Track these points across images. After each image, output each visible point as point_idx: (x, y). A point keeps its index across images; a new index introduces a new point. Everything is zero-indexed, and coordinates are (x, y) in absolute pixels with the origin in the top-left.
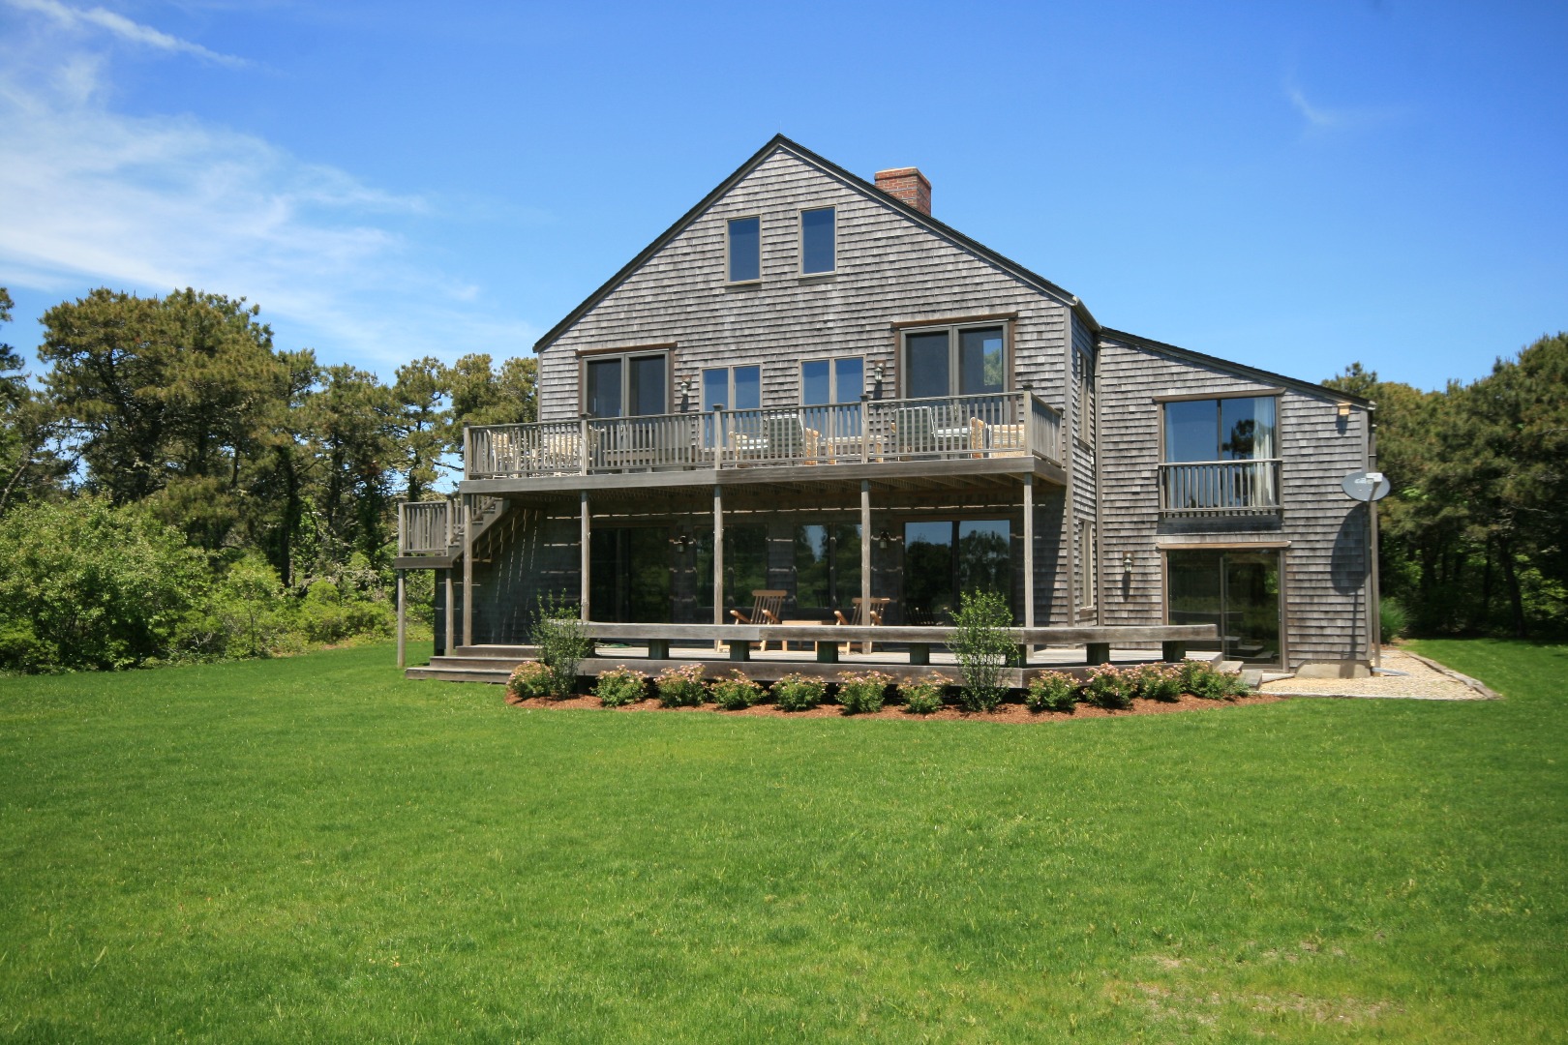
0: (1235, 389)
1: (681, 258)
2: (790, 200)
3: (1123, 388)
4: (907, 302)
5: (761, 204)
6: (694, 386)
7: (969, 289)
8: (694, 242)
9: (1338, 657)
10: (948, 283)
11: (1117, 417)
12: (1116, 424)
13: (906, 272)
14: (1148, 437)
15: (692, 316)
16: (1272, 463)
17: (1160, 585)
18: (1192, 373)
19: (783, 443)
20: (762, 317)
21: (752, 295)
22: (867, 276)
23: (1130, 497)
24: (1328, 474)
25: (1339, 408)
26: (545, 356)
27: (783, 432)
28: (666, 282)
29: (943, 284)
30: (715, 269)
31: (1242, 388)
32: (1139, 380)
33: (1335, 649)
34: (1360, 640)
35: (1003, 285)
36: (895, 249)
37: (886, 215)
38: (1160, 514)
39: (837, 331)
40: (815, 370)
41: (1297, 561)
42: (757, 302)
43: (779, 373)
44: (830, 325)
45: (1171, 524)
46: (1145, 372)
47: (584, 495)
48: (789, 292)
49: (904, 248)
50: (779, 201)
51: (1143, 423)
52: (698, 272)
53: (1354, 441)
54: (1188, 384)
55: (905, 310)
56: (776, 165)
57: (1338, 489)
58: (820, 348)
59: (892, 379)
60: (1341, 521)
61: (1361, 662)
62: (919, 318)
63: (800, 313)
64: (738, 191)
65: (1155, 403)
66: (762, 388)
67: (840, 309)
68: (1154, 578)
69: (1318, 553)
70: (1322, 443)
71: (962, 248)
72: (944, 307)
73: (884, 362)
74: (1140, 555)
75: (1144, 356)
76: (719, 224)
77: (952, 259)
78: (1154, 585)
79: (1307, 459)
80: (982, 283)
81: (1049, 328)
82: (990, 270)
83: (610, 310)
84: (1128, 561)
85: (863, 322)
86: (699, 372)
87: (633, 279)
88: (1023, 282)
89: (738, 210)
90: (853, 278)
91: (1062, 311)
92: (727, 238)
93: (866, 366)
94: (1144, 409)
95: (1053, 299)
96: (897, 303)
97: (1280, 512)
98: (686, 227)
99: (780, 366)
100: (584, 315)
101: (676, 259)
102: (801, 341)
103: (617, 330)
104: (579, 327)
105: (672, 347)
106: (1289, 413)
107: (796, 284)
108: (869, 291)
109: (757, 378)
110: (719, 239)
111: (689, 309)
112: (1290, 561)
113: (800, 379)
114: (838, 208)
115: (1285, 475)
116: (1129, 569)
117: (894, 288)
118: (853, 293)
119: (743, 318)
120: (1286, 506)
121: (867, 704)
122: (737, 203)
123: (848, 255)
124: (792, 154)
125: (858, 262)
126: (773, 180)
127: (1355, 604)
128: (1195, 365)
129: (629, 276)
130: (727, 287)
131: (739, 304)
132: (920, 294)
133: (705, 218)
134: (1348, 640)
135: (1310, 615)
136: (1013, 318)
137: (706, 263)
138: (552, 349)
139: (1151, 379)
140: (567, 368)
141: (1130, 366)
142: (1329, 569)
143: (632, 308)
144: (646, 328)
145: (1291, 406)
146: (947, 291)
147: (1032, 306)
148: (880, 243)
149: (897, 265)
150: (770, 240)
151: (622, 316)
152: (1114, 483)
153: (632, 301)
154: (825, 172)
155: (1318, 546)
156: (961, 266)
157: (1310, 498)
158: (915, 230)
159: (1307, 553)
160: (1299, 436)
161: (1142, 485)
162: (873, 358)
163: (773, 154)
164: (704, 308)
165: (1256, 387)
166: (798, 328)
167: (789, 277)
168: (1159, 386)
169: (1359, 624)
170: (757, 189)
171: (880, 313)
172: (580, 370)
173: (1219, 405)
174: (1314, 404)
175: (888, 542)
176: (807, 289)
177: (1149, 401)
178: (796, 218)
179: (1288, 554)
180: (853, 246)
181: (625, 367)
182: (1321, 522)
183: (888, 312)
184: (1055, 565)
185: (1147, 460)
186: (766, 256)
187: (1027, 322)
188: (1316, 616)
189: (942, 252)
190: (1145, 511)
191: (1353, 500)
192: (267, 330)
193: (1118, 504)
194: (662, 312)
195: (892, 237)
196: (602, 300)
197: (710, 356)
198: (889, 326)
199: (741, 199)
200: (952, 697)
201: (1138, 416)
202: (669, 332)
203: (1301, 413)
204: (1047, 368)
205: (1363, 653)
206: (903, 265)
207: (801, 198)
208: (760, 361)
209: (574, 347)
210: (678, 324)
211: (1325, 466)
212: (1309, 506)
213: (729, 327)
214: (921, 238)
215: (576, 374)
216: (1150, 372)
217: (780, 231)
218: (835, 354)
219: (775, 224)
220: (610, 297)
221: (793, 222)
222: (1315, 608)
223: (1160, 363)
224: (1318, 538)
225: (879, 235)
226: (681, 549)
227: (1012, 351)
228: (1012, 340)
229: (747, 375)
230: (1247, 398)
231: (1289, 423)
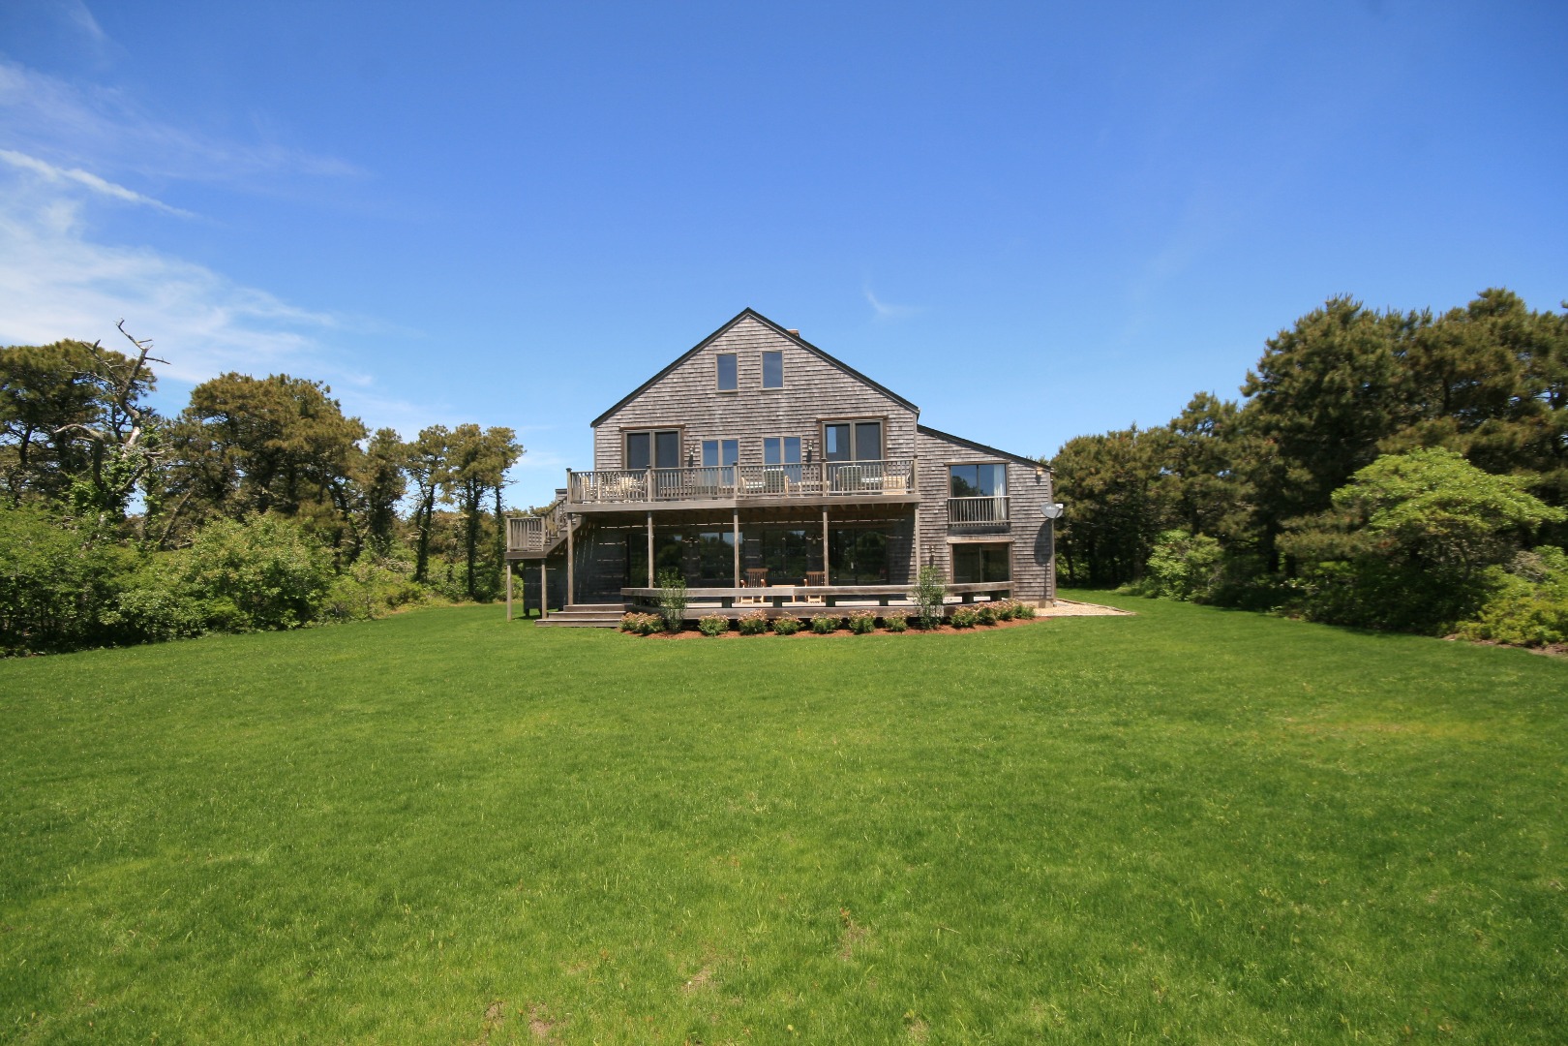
0: (985, 459)
1: (687, 375)
2: (755, 346)
3: (928, 458)
4: (826, 407)
5: (738, 347)
6: (697, 450)
7: (861, 401)
8: (696, 366)
9: (1038, 598)
10: (849, 398)
11: (925, 473)
12: (925, 477)
13: (824, 390)
14: (942, 484)
15: (695, 409)
16: (1005, 498)
17: (949, 563)
18: (964, 450)
19: (775, 484)
20: (740, 411)
21: (733, 399)
22: (802, 391)
23: (933, 516)
24: (1032, 504)
25: (1037, 471)
26: (598, 430)
27: (775, 478)
28: (678, 389)
29: (846, 398)
30: (709, 383)
31: (989, 459)
32: (937, 453)
33: (1037, 594)
34: (1048, 589)
35: (879, 400)
36: (818, 377)
37: (812, 358)
38: (949, 525)
39: (785, 422)
40: (772, 443)
41: (1018, 549)
42: (736, 403)
43: (750, 444)
44: (781, 418)
45: (954, 530)
46: (939, 449)
47: (649, 515)
48: (755, 398)
49: (823, 377)
50: (748, 346)
51: (939, 476)
52: (698, 384)
53: (1044, 488)
54: (962, 456)
55: (824, 412)
56: (746, 325)
57: (1040, 512)
58: (774, 431)
59: (817, 450)
60: (1039, 528)
61: (1049, 600)
62: (832, 416)
63: (762, 410)
64: (723, 339)
65: (945, 466)
66: (740, 453)
67: (786, 409)
68: (946, 558)
69: (1028, 545)
70: (1029, 488)
71: (856, 379)
72: (847, 410)
73: (812, 440)
74: (939, 547)
75: (939, 441)
76: (711, 357)
77: (851, 384)
78: (946, 563)
79: (1022, 497)
80: (868, 399)
81: (905, 424)
82: (872, 392)
83: (642, 404)
84: (933, 550)
85: (801, 417)
86: (700, 442)
87: (657, 386)
88: (891, 399)
89: (723, 350)
90: (793, 392)
91: (912, 416)
92: (716, 365)
93: (802, 442)
94: (940, 469)
95: (907, 409)
96: (820, 407)
97: (1009, 524)
98: (691, 357)
99: (751, 440)
100: (624, 406)
101: (684, 376)
102: (763, 427)
103: (647, 416)
104: (621, 413)
105: (683, 427)
106: (1013, 473)
107: (760, 394)
108: (803, 400)
109: (737, 447)
110: (711, 365)
111: (693, 405)
112: (1014, 549)
113: (763, 447)
114: (784, 352)
115: (1011, 505)
116: (934, 554)
117: (818, 399)
118: (794, 400)
119: (727, 412)
120: (1012, 521)
122: (722, 342)
123: (791, 379)
124: (756, 320)
125: (797, 383)
126: (744, 333)
127: (1046, 571)
128: (966, 446)
129: (655, 384)
130: (717, 394)
131: (725, 404)
132: (833, 403)
133: (702, 353)
134: (1043, 589)
135: (1024, 577)
136: (886, 418)
137: (704, 379)
138: (603, 425)
139: (943, 453)
140: (614, 437)
141: (932, 446)
142: (1033, 553)
143: (656, 403)
144: (665, 415)
145: (1013, 469)
146: (848, 402)
147: (896, 412)
148: (809, 373)
149: (820, 386)
150: (743, 368)
151: (650, 407)
152: (924, 508)
153: (656, 399)
154: (776, 331)
155: (1028, 541)
156: (856, 389)
157: (1024, 516)
158: (829, 367)
159: (1022, 545)
160: (1017, 485)
161: (939, 510)
162: (806, 438)
163: (745, 319)
164: (703, 405)
165: (996, 459)
166: (762, 419)
167: (755, 389)
168: (947, 457)
169: (1048, 580)
170: (734, 338)
171: (810, 412)
172: (622, 439)
173: (978, 468)
174: (1024, 468)
176: (766, 397)
177: (942, 465)
178: (759, 356)
179: (1013, 545)
180: (793, 374)
181: (652, 438)
182: (1029, 529)
183: (815, 412)
185: (941, 496)
186: (741, 377)
187: (893, 421)
188: (1027, 577)
189: (845, 380)
190: (941, 523)
191: (1047, 517)
192: (337, 404)
193: (927, 520)
194: (676, 406)
195: (816, 371)
196: (637, 397)
197: (707, 433)
198: (815, 420)
199: (725, 343)
200: (914, 622)
201: (936, 473)
202: (681, 418)
203: (1019, 473)
204: (904, 446)
205: (1050, 595)
206: (823, 386)
207: (762, 345)
208: (738, 437)
209: (619, 425)
210: (687, 414)
211: (1030, 500)
212: (1024, 520)
213: (719, 416)
214: (833, 372)
215: (619, 441)
216: (942, 449)
217: (749, 363)
218: (784, 435)
219: (746, 359)
220: (642, 396)
221: (757, 358)
222: (1027, 573)
223: (947, 445)
224: (1028, 537)
225: (808, 369)
226: (691, 545)
227: (885, 436)
228: (885, 431)
229: (730, 445)
230: (992, 464)
231: (1013, 477)
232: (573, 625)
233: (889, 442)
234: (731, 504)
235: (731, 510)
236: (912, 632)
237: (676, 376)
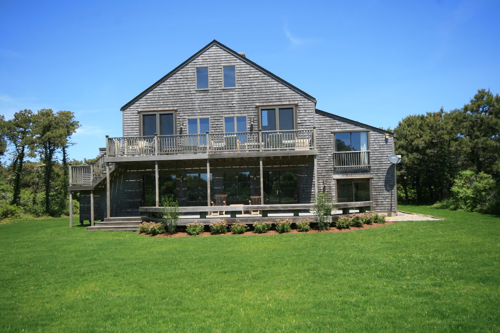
0: (356, 129)
1: (178, 80)
2: (219, 62)
3: (322, 128)
4: (261, 99)
5: (208, 63)
6: (184, 125)
7: (282, 95)
8: (184, 74)
9: (387, 210)
10: (275, 93)
11: (320, 137)
12: (320, 140)
13: (260, 89)
14: (330, 144)
15: (183, 100)
16: (367, 152)
17: (334, 190)
18: (343, 124)
20: (210, 101)
21: (206, 94)
22: (247, 89)
23: (325, 163)
24: (383, 155)
25: (386, 136)
26: (125, 112)
28: (173, 88)
29: (273, 93)
30: (192, 84)
31: (358, 129)
32: (327, 126)
33: (386, 208)
34: (393, 205)
35: (293, 95)
36: (257, 81)
37: (253, 70)
38: (334, 168)
39: (237, 107)
40: (229, 120)
41: (375, 182)
42: (208, 96)
43: (216, 121)
44: (234, 105)
45: (338, 171)
46: (328, 123)
47: (156, 163)
48: (219, 93)
49: (259, 81)
50: (215, 62)
51: (328, 139)
52: (185, 85)
53: (390, 146)
54: (342, 127)
55: (260, 101)
56: (214, 50)
57: (387, 160)
58: (231, 113)
59: (256, 124)
60: (387, 170)
61: (393, 212)
62: (265, 104)
63: (224, 101)
64: (199, 58)
65: (332, 133)
66: (210, 126)
67: (238, 100)
68: (333, 188)
69: (381, 179)
70: (381, 146)
71: (279, 82)
72: (273, 101)
73: (253, 118)
74: (328, 181)
75: (328, 118)
76: (193, 69)
77: (276, 85)
78: (332, 190)
79: (377, 151)
80: (286, 94)
81: (308, 109)
82: (289, 90)
83: (151, 97)
84: (325, 183)
85: (246, 105)
86: (186, 120)
87: (160, 86)
88: (300, 94)
89: (200, 65)
90: (242, 90)
91: (312, 104)
92: (196, 74)
93: (247, 119)
94: (329, 135)
95: (309, 100)
96: (257, 99)
97: (369, 167)
98: (180, 69)
99: (217, 118)
100: (141, 98)
101: (177, 80)
102: (224, 110)
103: (154, 104)
104: (139, 102)
105: (176, 111)
106: (372, 137)
107: (222, 91)
108: (247, 94)
109: (208, 122)
110: (193, 74)
111: (182, 98)
112: (373, 182)
113: (224, 123)
114: (236, 66)
115: (371, 156)
116: (325, 185)
117: (257, 94)
118: (242, 95)
119: (202, 102)
120: (371, 165)
122: (199, 61)
123: (240, 82)
124: (219, 47)
125: (244, 85)
126: (212, 55)
127: (391, 194)
128: (344, 121)
129: (159, 85)
130: (196, 91)
131: (201, 97)
132: (265, 96)
133: (187, 66)
134: (390, 205)
135: (379, 198)
136: (296, 105)
137: (188, 82)
138: (128, 110)
139: (330, 126)
140: (134, 117)
141: (324, 121)
142: (384, 184)
143: (160, 96)
144: (165, 103)
145: (372, 135)
146: (274, 95)
147: (303, 102)
148: (251, 79)
149: (257, 86)
150: (212, 75)
151: (156, 99)
152: (320, 158)
153: (160, 94)
154: (231, 54)
155: (381, 177)
156: (279, 88)
157: (378, 163)
158: (263, 75)
159: (378, 179)
160: (374, 144)
161: (328, 159)
162: (249, 117)
163: (212, 46)
164: (188, 97)
165: (362, 129)
166: (223, 106)
167: (219, 88)
168: (333, 128)
169: (393, 200)
170: (207, 58)
171: (251, 102)
172: (140, 118)
173: (351, 134)
174: (378, 134)
175: (256, 178)
176: (226, 93)
177: (330, 132)
178: (221, 69)
179: (372, 180)
180: (242, 79)
181: (158, 117)
182: (381, 170)
183: (255, 102)
184: (312, 184)
185: (330, 151)
186: (211, 81)
187: (301, 107)
188: (381, 198)
189: (273, 83)
190: (329, 167)
191: (392, 163)
193: (321, 165)
194: (172, 98)
195: (255, 77)
196: (148, 93)
197: (190, 114)
198: (255, 106)
199: (201, 61)
201: (327, 137)
202: (175, 105)
203: (375, 137)
204: (308, 121)
205: (394, 209)
206: (259, 86)
207: (223, 62)
208: (209, 116)
209: (137, 109)
210: (178, 103)
211: (382, 153)
212: (378, 165)
213: (198, 104)
214: (265, 78)
215: (138, 119)
216: (330, 123)
217: (215, 73)
218: (236, 115)
219: (214, 70)
220: (151, 92)
222: (380, 196)
223: (333, 121)
224: (380, 175)
225: (251, 76)
227: (296, 116)
228: (296, 112)
229: (204, 121)
230: (359, 132)
231: (371, 140)
232: (110, 230)
233: (298, 119)
234: (205, 156)
235: (206, 160)
236: (312, 232)
237: (172, 80)
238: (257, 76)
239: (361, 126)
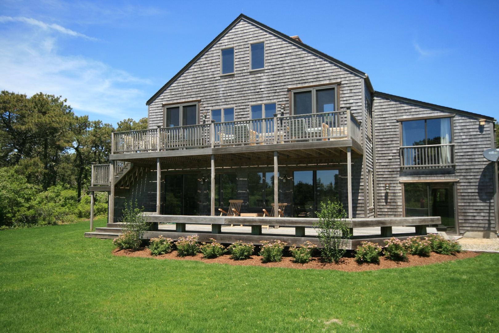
0: (433, 115)
1: (203, 66)
2: (246, 40)
3: (384, 116)
4: (294, 79)
5: (235, 42)
6: (208, 117)
7: (320, 73)
8: (208, 59)
9: (482, 229)
10: (311, 71)
11: (381, 128)
12: (381, 131)
13: (293, 67)
14: (395, 136)
15: (207, 89)
16: (450, 146)
17: (401, 197)
18: (414, 109)
19: (240, 136)
20: (235, 88)
21: (231, 79)
22: (278, 69)
23: (387, 161)
24: (475, 150)
25: (480, 122)
26: (151, 106)
27: (240, 132)
28: (197, 76)
29: (309, 71)
30: (216, 70)
31: (436, 114)
32: (391, 112)
33: (481, 225)
34: (492, 222)
35: (335, 71)
36: (289, 58)
37: (285, 44)
38: (401, 168)
39: (265, 92)
40: (256, 109)
41: (462, 187)
42: (233, 82)
43: (241, 110)
44: (262, 90)
45: (405, 172)
46: (393, 109)
47: (158, 160)
48: (246, 77)
49: (293, 57)
50: (242, 41)
51: (393, 130)
52: (209, 71)
53: (487, 136)
54: (412, 113)
55: (293, 83)
56: (241, 26)
57: (482, 156)
58: (258, 99)
59: (288, 112)
60: (482, 170)
61: (493, 231)
62: (299, 86)
63: (250, 85)
64: (225, 38)
65: (398, 122)
66: (235, 117)
67: (266, 83)
68: (399, 194)
69: (472, 184)
70: (472, 137)
71: (317, 56)
72: (309, 81)
73: (285, 104)
74: (392, 185)
75: (393, 103)
76: (218, 51)
77: (313, 61)
78: (398, 197)
79: (466, 144)
80: (326, 70)
81: (355, 88)
82: (329, 65)
83: (175, 88)
84: (387, 188)
85: (276, 88)
86: (210, 111)
87: (185, 75)
88: (343, 69)
89: (226, 45)
90: (272, 70)
91: (360, 80)
92: (221, 57)
93: (277, 106)
94: (393, 124)
95: (356, 75)
96: (290, 80)
97: (454, 166)
98: (205, 53)
99: (242, 107)
100: (165, 90)
101: (201, 66)
102: (250, 97)
103: (178, 95)
104: (163, 94)
105: (199, 101)
106: (457, 125)
107: (249, 74)
108: (278, 76)
109: (233, 113)
110: (218, 57)
111: (206, 86)
112: (459, 187)
113: (250, 112)
114: (266, 42)
115: (456, 151)
116: (388, 191)
117: (289, 74)
118: (272, 76)
119: (227, 89)
120: (457, 164)
121: (274, 258)
123: (270, 61)
124: (247, 22)
125: (274, 64)
126: (239, 32)
127: (490, 206)
128: (415, 105)
129: (183, 74)
130: (221, 77)
131: (226, 83)
132: (299, 76)
133: (212, 49)
134: (487, 222)
135: (469, 211)
136: (339, 84)
137: (213, 67)
138: (153, 104)
139: (396, 112)
140: (159, 111)
141: (387, 107)
142: (477, 191)
143: (184, 86)
144: (189, 94)
145: (458, 121)
146: (311, 74)
147: (347, 79)
148: (283, 56)
149: (290, 64)
150: (238, 57)
151: (180, 89)
152: (381, 155)
153: (184, 84)
154: (260, 28)
155: (472, 181)
156: (316, 63)
157: (467, 160)
158: (297, 50)
159: (466, 184)
160: (462, 134)
161: (392, 156)
162: (280, 103)
163: (239, 22)
164: (212, 85)
165: (442, 114)
166: (249, 92)
167: (246, 71)
168: (399, 115)
169: (492, 215)
170: (233, 37)
171: (283, 84)
172: (164, 112)
173: (426, 122)
174: (468, 120)
175: (287, 179)
176: (253, 76)
177: (395, 121)
178: (249, 47)
179: (458, 184)
180: (272, 57)
181: (181, 110)
182: (473, 170)
183: (286, 84)
184: (359, 189)
185: (395, 145)
186: (237, 63)
187: (345, 85)
188: (471, 211)
189: (309, 58)
190: (394, 167)
191: (489, 161)
193: (382, 164)
194: (195, 87)
195: (288, 53)
196: (172, 83)
197: (214, 105)
198: (286, 90)
199: (226, 41)
201: (390, 127)
202: (198, 95)
203: (463, 124)
204: (354, 105)
205: (494, 228)
206: (292, 64)
207: (251, 39)
208: (234, 105)
209: (162, 103)
210: (202, 92)
211: (474, 147)
212: (467, 164)
213: (222, 92)
214: (299, 53)
215: (162, 113)
216: (395, 109)
217: (242, 53)
218: (264, 102)
219: (240, 50)
220: (175, 82)
221: (248, 49)
222: (471, 208)
223: (400, 105)
224: (471, 177)
225: (282, 52)
226: (202, 183)
227: (338, 98)
228: (338, 93)
229: (229, 112)
230: (439, 118)
231: (457, 128)
233: (341, 102)
234: (208, 151)
235: (210, 156)
236: (314, 265)
237: (196, 67)
238: (290, 51)
239: (441, 109)
